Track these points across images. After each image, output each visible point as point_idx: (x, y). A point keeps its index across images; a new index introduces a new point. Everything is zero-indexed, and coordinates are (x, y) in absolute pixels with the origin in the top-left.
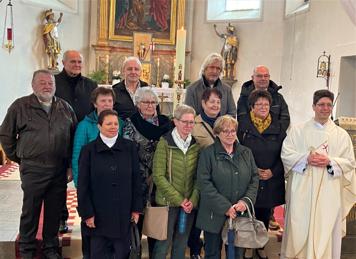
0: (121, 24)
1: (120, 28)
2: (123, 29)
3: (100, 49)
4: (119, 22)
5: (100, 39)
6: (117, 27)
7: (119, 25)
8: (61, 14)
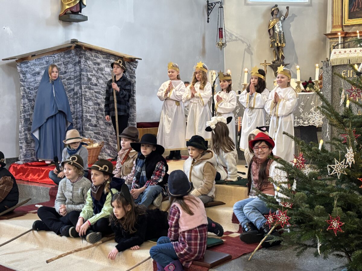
0: (356, 7)
1: (355, 10)
2: (358, 11)
3: (333, 37)
4: (354, 5)
5: (333, 27)
6: (352, 11)
7: (353, 8)
8: (288, 8)
